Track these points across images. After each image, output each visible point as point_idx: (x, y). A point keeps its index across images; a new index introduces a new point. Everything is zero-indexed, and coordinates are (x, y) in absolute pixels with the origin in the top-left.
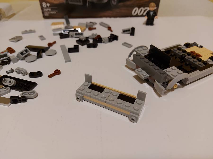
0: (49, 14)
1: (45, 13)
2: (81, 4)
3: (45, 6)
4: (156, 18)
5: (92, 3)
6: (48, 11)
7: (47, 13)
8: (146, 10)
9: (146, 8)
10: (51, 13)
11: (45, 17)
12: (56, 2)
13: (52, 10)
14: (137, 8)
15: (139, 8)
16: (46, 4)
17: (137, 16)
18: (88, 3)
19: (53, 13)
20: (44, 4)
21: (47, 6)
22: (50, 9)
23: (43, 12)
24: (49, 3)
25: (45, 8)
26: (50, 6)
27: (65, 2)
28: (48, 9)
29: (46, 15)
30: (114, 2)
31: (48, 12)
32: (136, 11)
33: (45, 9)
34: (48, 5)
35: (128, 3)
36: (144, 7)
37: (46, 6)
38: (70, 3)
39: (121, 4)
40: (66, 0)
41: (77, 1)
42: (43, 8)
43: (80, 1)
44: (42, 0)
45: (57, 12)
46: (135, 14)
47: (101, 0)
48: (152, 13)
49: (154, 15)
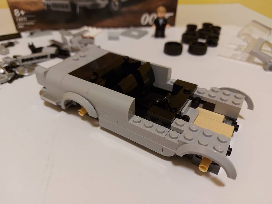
1: (19, 24)
2: (69, 10)
3: (17, 14)
5: (84, 9)
10: (28, 23)
12: (33, 8)
13: (29, 19)
15: (150, 14)
16: (20, 11)
17: (148, 25)
20: (16, 12)
21: (21, 15)
23: (16, 23)
24: (24, 10)
26: (25, 15)
27: (45, 8)
29: (21, 26)
30: (115, 7)
31: (22, 23)
32: (147, 18)
33: (19, 18)
34: (23, 13)
35: (136, 8)
37: (19, 15)
38: (54, 9)
39: (125, 9)
40: (48, 6)
41: (63, 6)
42: (16, 17)
43: (66, 6)
44: (12, 7)
45: (35, 23)
46: (146, 23)
47: (97, 5)
48: (161, 21)
49: (165, 23)
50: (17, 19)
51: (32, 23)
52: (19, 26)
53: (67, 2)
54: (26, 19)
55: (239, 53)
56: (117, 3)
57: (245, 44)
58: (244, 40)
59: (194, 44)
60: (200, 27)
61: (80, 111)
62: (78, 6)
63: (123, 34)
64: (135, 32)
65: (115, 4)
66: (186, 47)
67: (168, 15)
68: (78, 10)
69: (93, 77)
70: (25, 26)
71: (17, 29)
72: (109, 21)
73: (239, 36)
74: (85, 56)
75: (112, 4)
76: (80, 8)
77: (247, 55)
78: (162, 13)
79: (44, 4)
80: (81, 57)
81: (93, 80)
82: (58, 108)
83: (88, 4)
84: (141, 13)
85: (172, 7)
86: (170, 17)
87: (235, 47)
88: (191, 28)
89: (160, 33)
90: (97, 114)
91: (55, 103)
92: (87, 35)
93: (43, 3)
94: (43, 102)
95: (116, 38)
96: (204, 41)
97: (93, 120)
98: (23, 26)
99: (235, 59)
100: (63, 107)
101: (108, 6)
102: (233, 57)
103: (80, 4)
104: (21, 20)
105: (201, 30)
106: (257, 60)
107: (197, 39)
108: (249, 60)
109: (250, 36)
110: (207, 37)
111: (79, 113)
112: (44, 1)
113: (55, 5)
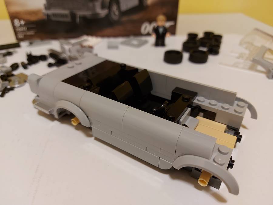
1: (19, 34)
2: (68, 19)
3: (17, 24)
5: (84, 18)
10: (28, 33)
12: (33, 18)
13: (29, 29)
16: (20, 22)
17: (148, 34)
20: (17, 22)
21: (21, 26)
22: (26, 28)
23: (16, 33)
24: (24, 20)
26: (25, 25)
30: (116, 16)
31: (22, 33)
32: (147, 28)
33: (19, 28)
34: (23, 22)
35: (135, 17)
37: (19, 25)
38: (54, 19)
39: (125, 19)
40: (48, 16)
41: (62, 16)
42: (15, 27)
43: (66, 16)
44: (13, 17)
45: (35, 32)
46: (146, 32)
47: (97, 14)
48: (161, 30)
49: (165, 32)
50: (18, 29)
51: (31, 33)
52: (19, 36)
53: (66, 12)
54: (26, 29)
55: (241, 61)
56: (117, 13)
57: (247, 52)
58: (246, 48)
59: (195, 52)
60: (201, 35)
61: (73, 121)
62: (79, 16)
63: (123, 43)
64: (135, 41)
65: (114, 14)
66: (186, 56)
67: (168, 24)
68: (78, 20)
69: (87, 84)
70: (25, 36)
71: (17, 39)
72: (109, 31)
73: (241, 44)
74: (80, 64)
75: (112, 14)
76: (80, 17)
77: (249, 63)
78: (162, 22)
79: (44, 14)
80: (77, 64)
81: (87, 87)
82: (51, 117)
83: (87, 13)
84: (141, 22)
85: (172, 16)
86: (171, 26)
87: (237, 55)
88: (192, 37)
89: (160, 42)
90: (91, 123)
91: (47, 112)
92: (86, 44)
94: (36, 111)
95: (115, 47)
96: (205, 49)
97: (87, 130)
98: (22, 36)
99: (237, 67)
100: (56, 116)
101: (108, 16)
102: (235, 65)
103: (81, 13)
104: (21, 30)
105: (202, 39)
106: (260, 68)
107: (198, 47)
108: (252, 68)
109: (252, 44)
110: (207, 45)
111: (72, 122)
112: (44, 11)
113: (54, 15)
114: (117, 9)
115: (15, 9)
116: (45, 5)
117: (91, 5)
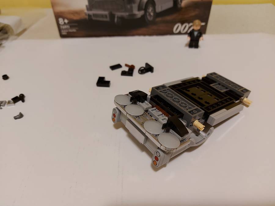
0: (67, 32)
1: (62, 31)
2: (108, 19)
3: (62, 22)
4: (202, 40)
5: (122, 18)
6: (67, 29)
7: (65, 31)
8: (191, 26)
9: (191, 24)
10: (70, 31)
11: (62, 36)
12: (76, 18)
13: (71, 27)
14: (180, 25)
15: (182, 23)
16: (64, 20)
17: (180, 33)
18: (117, 19)
19: (73, 31)
20: (61, 21)
21: (65, 23)
22: (69, 27)
23: (60, 30)
24: (67, 19)
25: (63, 25)
26: (68, 23)
27: (87, 17)
28: (65, 27)
29: (64, 33)
30: (150, 17)
32: (178, 27)
34: (66, 21)
35: (169, 18)
36: (189, 23)
37: (63, 23)
38: (94, 18)
39: (159, 19)
40: (89, 16)
41: (102, 16)
42: (60, 25)
43: (106, 16)
44: (58, 16)
45: (77, 30)
46: (177, 31)
47: (135, 15)
48: (196, 33)
50: (61, 27)
51: (74, 30)
52: (62, 33)
53: (106, 13)
56: (152, 14)
62: (116, 16)
65: (150, 14)
68: (116, 20)
72: (143, 30)
75: (148, 14)
78: (198, 26)
79: (86, 15)
83: (125, 14)
89: (194, 43)
93: (85, 13)
98: (66, 32)
101: (143, 17)
103: (118, 14)
112: (86, 11)
113: (95, 15)
114: (152, 10)
115: (60, 9)
116: (87, 6)
117: (129, 6)
